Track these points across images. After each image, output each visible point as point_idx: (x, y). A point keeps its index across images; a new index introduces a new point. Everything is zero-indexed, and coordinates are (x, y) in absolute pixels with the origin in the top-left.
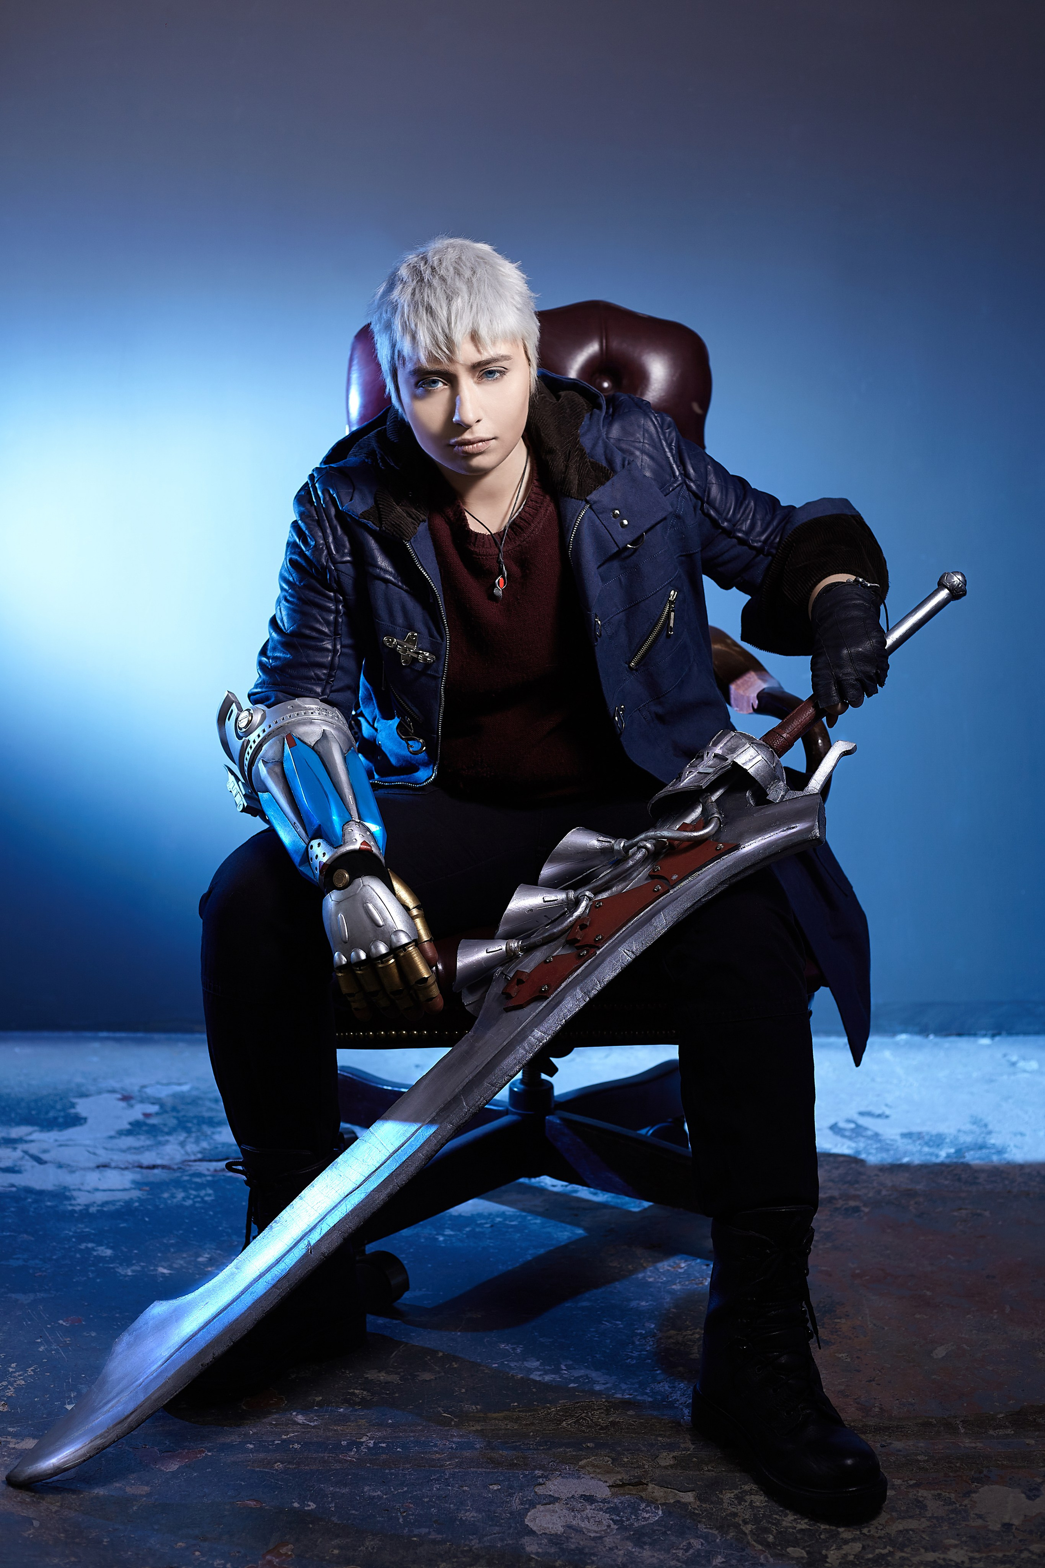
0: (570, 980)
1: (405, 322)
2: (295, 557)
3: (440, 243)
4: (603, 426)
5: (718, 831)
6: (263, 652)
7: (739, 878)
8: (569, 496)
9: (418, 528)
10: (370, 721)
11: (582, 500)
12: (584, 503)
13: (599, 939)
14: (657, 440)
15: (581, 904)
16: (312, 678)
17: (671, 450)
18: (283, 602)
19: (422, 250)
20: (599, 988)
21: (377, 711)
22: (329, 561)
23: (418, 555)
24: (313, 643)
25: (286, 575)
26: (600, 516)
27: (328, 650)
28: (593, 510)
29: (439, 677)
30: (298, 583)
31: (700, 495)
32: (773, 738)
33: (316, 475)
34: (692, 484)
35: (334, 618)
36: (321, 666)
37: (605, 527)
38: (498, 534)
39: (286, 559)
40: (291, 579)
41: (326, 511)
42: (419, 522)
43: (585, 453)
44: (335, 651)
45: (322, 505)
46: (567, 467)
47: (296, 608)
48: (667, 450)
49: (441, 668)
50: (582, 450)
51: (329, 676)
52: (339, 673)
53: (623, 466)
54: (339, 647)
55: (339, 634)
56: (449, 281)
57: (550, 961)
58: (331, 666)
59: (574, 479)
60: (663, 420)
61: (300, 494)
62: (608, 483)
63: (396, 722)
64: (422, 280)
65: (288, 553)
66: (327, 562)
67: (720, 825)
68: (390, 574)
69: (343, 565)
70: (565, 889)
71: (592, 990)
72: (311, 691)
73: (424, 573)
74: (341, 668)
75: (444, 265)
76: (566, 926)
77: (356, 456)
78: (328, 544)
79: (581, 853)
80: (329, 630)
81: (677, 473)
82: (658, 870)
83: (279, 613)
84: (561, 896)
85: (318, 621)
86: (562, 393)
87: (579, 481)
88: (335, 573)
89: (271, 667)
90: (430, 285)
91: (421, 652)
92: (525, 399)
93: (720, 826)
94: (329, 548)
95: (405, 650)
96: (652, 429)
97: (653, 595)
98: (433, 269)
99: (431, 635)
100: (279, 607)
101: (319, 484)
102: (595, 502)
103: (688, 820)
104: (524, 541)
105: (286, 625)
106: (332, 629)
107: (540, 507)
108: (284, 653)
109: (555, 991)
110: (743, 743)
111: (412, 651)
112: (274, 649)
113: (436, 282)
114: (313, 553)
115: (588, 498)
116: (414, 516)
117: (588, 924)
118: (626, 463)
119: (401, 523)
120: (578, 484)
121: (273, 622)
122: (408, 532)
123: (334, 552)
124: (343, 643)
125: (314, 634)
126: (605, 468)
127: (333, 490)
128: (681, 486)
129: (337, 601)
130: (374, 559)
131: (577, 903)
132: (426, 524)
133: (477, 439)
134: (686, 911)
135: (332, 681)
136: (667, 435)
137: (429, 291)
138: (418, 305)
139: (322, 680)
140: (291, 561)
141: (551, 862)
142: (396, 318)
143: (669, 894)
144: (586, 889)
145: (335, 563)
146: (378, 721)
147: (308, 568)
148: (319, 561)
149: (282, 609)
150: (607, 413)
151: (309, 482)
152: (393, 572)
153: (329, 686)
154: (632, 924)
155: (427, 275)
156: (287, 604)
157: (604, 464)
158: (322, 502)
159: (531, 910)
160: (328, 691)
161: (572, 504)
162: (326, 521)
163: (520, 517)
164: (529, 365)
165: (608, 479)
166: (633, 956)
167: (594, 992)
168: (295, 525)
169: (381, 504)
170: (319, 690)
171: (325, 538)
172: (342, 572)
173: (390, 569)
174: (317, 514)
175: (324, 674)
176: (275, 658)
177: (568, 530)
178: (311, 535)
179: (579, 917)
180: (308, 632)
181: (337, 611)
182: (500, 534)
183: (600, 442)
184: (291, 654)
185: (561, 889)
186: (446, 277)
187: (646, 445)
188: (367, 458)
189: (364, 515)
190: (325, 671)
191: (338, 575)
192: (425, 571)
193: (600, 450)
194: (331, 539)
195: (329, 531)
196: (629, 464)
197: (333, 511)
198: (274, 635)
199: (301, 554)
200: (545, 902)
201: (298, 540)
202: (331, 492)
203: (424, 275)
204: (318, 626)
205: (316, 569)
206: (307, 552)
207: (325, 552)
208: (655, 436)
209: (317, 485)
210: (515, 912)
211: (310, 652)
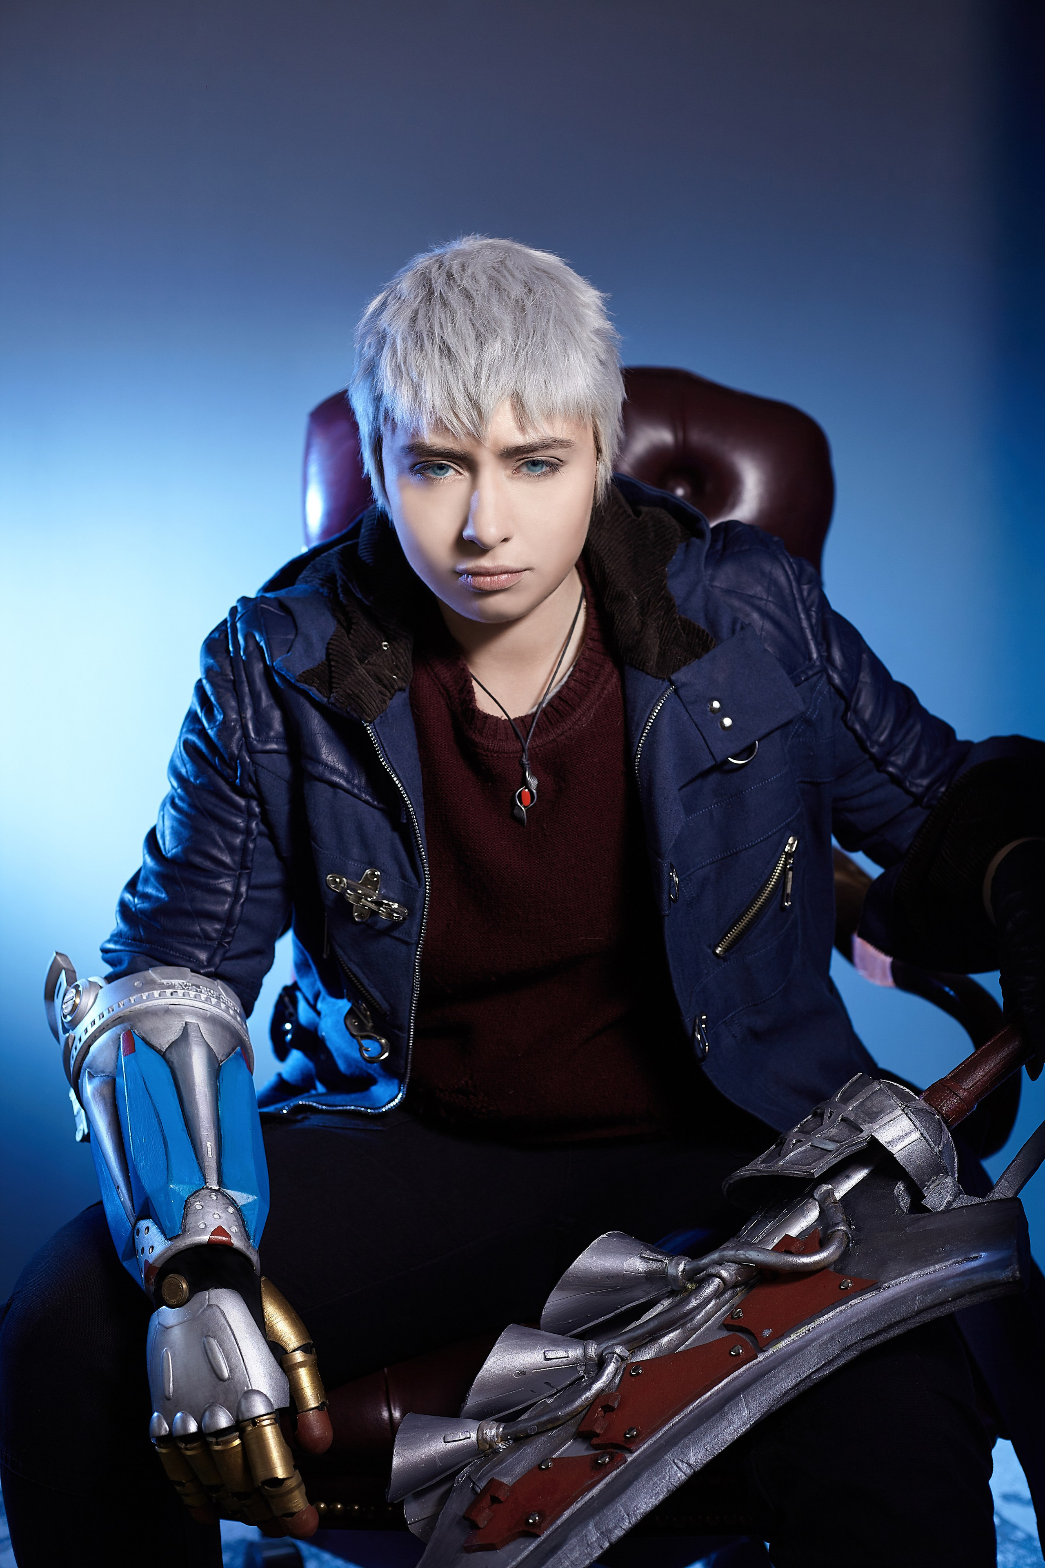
0: (579, 1505)
1: (399, 367)
2: (193, 738)
3: (468, 244)
4: (706, 566)
5: (845, 1256)
6: (132, 886)
7: (877, 1341)
8: (643, 670)
9: (389, 702)
10: (311, 998)
11: (664, 680)
12: (667, 683)
13: (632, 1436)
14: (789, 599)
15: (606, 1368)
16: (194, 935)
17: (809, 617)
18: (168, 806)
19: (438, 251)
20: (626, 1525)
21: (319, 985)
22: (244, 748)
23: (385, 745)
24: (203, 880)
25: (178, 763)
26: (690, 707)
27: (225, 892)
28: (679, 697)
29: (412, 944)
30: (192, 779)
31: (846, 693)
32: (940, 1097)
33: (239, 609)
34: (835, 676)
35: (241, 841)
36: (212, 917)
37: (696, 725)
38: (521, 719)
39: (180, 737)
40: (183, 771)
41: (247, 665)
42: (393, 691)
43: (674, 605)
44: (236, 895)
45: (242, 657)
46: (644, 624)
47: (184, 819)
48: (802, 616)
49: (415, 929)
50: (669, 599)
51: (224, 934)
52: (241, 930)
53: (733, 631)
54: (243, 889)
55: (248, 868)
56: (478, 300)
57: (547, 1468)
58: (228, 919)
59: (653, 643)
60: (801, 569)
61: (213, 636)
62: (706, 657)
63: (344, 1005)
64: (431, 292)
65: (185, 730)
66: (240, 751)
67: (848, 1243)
68: (341, 774)
69: (266, 755)
70: (583, 1337)
71: (615, 1527)
72: (190, 957)
73: (395, 779)
74: (244, 921)
75: (469, 271)
76: (579, 1406)
77: (306, 582)
78: (244, 721)
79: (613, 1277)
80: (233, 860)
81: (815, 656)
82: (739, 1317)
83: (161, 822)
84: (575, 1353)
85: (216, 844)
86: (644, 509)
87: (661, 648)
88: (251, 769)
89: (136, 910)
90: (445, 304)
91: (385, 902)
92: (586, 511)
93: (848, 1245)
94: (244, 727)
95: (359, 898)
96: (782, 579)
97: (758, 843)
98: (450, 275)
99: (404, 877)
100: (162, 813)
101: (242, 624)
102: (684, 685)
103: (794, 1231)
104: (561, 735)
105: (167, 843)
106: (237, 858)
107: (593, 682)
108: (158, 890)
109: (551, 1525)
110: (891, 1106)
111: (369, 899)
112: (146, 881)
113: (454, 298)
114: (219, 733)
115: (673, 677)
116: (386, 682)
117: (616, 1405)
118: (738, 627)
119: (361, 692)
120: (659, 653)
121: (152, 840)
122: (371, 707)
123: (253, 735)
124: (253, 882)
125: (208, 864)
126: (703, 631)
127: (261, 634)
128: (819, 675)
129: (249, 815)
130: (316, 749)
131: (601, 1364)
132: (405, 695)
133: (500, 569)
134: (784, 1395)
135: (228, 943)
136: (805, 593)
137: (443, 316)
138: (423, 340)
139: (211, 939)
140: (187, 745)
141: (561, 1289)
142: (383, 358)
143: (756, 1361)
144: (615, 1342)
145: (251, 751)
146: (324, 999)
147: (210, 757)
148: (227, 747)
149: (166, 817)
150: (712, 546)
151: (228, 619)
152: (346, 771)
153: (220, 952)
154: (691, 1412)
155: (439, 285)
156: (172, 811)
157: (702, 624)
158: (242, 653)
159: (523, 1373)
160: (217, 960)
161: (644, 684)
162: (246, 684)
163: (559, 697)
164: (598, 459)
165: (707, 649)
166: (689, 1471)
167: (618, 1533)
168: (199, 688)
169: (334, 660)
170: (203, 956)
171: (241, 711)
172: (263, 767)
173: (340, 767)
174: (233, 671)
175: (216, 930)
176: (145, 897)
177: (638, 725)
178: (219, 704)
179: (601, 1391)
180: (198, 860)
181: (248, 832)
182: (524, 721)
183: (700, 588)
184: (167, 893)
185: (575, 1336)
186: (472, 292)
187: (771, 605)
188: (322, 585)
189: (307, 677)
190: (218, 926)
191: (256, 772)
192: (397, 775)
193: (697, 601)
194: (249, 713)
195: (247, 700)
196: (742, 628)
197: (258, 668)
198: (148, 860)
199: (202, 733)
200: (546, 1359)
201: (199, 711)
202: (258, 638)
203: (434, 285)
204: (215, 852)
205: (222, 758)
206: (209, 731)
207: (238, 734)
208: (787, 591)
209: (238, 625)
210: (495, 1375)
211: (198, 893)
